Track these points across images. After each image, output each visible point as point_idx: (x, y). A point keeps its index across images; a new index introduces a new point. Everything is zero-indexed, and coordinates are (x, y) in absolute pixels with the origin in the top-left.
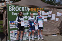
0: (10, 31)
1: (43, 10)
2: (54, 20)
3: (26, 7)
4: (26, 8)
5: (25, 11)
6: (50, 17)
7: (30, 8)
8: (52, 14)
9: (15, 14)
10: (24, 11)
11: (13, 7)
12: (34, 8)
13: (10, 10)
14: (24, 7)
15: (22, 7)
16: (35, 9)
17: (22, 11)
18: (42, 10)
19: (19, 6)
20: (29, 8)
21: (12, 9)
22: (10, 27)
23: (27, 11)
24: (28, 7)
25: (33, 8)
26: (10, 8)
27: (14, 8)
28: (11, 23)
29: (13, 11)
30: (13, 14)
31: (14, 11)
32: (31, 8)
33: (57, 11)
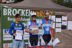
0: (4, 44)
3: (28, 10)
4: (28, 12)
5: (27, 15)
6: (66, 25)
7: (34, 12)
8: (68, 20)
9: (11, 19)
11: (9, 9)
12: (39, 11)
14: (24, 10)
15: (22, 10)
16: (41, 13)
17: (22, 15)
18: (52, 14)
19: (17, 9)
20: (33, 11)
21: (7, 12)
22: (4, 38)
23: (29, 16)
24: (31, 10)
26: (5, 10)
27: (10, 11)
28: (5, 32)
29: (8, 15)
30: (9, 19)
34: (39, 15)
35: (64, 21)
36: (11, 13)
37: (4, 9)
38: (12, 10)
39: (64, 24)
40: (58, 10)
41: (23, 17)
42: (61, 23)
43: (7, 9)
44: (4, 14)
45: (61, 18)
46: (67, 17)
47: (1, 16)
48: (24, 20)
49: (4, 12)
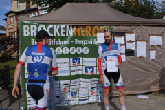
2: (145, 56)
3: (64, 26)
4: (65, 28)
5: (63, 35)
6: (134, 48)
7: (75, 28)
8: (136, 41)
10: (59, 35)
11: (32, 26)
12: (85, 26)
13: (25, 35)
15: (55, 26)
16: (88, 29)
17: (55, 35)
19: (46, 24)
20: (73, 26)
21: (30, 30)
23: (67, 35)
24: (70, 26)
25: (82, 26)
26: (26, 28)
27: (34, 28)
29: (32, 35)
30: (33, 42)
32: (77, 27)
33: (150, 32)
34: (85, 32)
35: (130, 41)
37: (25, 26)
38: (38, 26)
39: (131, 46)
40: (118, 24)
41: (57, 38)
42: (125, 45)
43: (29, 25)
45: (123, 37)
46: (134, 34)
47: (20, 38)
48: (59, 42)
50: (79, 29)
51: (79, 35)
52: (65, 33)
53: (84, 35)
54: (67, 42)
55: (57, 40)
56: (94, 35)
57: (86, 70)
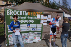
1: (42, 14)
3: (24, 11)
4: (24, 12)
5: (23, 15)
12: (32, 12)
14: (22, 11)
15: (20, 11)
16: (34, 13)
17: (20, 15)
19: (17, 10)
21: (10, 13)
24: (26, 11)
27: (11, 12)
30: (11, 18)
31: (12, 15)
32: (29, 12)
36: (13, 13)
37: (8, 11)
38: (13, 11)
41: (21, 16)
43: (10, 10)
44: (8, 14)
45: (47, 16)
46: (51, 15)
48: (22, 18)
49: (8, 13)
50: (30, 13)
51: (30, 15)
52: (24, 14)
53: (32, 15)
54: (25, 18)
55: (21, 17)
56: (36, 15)
57: (32, 29)
